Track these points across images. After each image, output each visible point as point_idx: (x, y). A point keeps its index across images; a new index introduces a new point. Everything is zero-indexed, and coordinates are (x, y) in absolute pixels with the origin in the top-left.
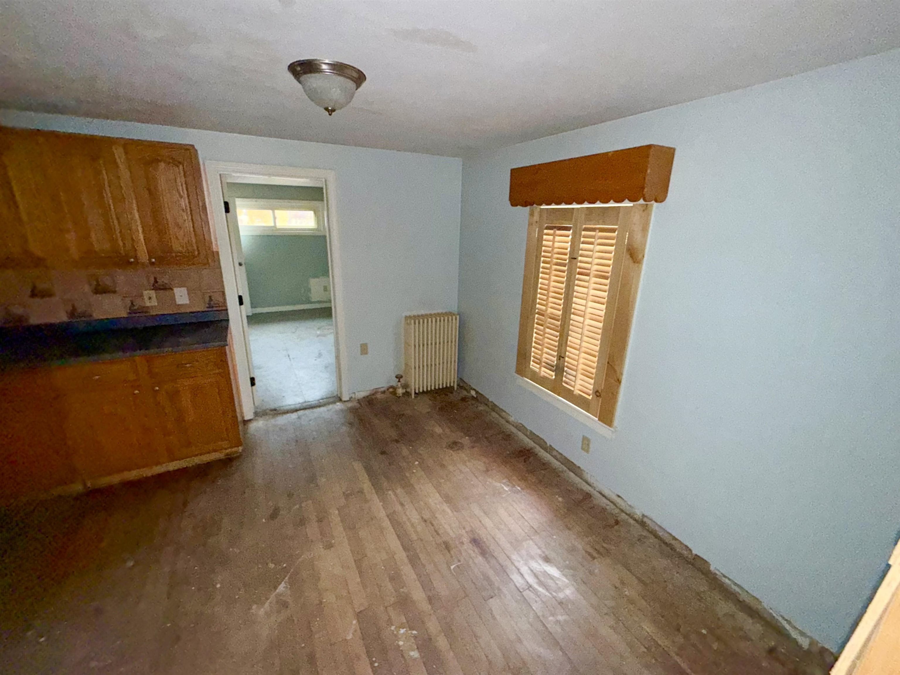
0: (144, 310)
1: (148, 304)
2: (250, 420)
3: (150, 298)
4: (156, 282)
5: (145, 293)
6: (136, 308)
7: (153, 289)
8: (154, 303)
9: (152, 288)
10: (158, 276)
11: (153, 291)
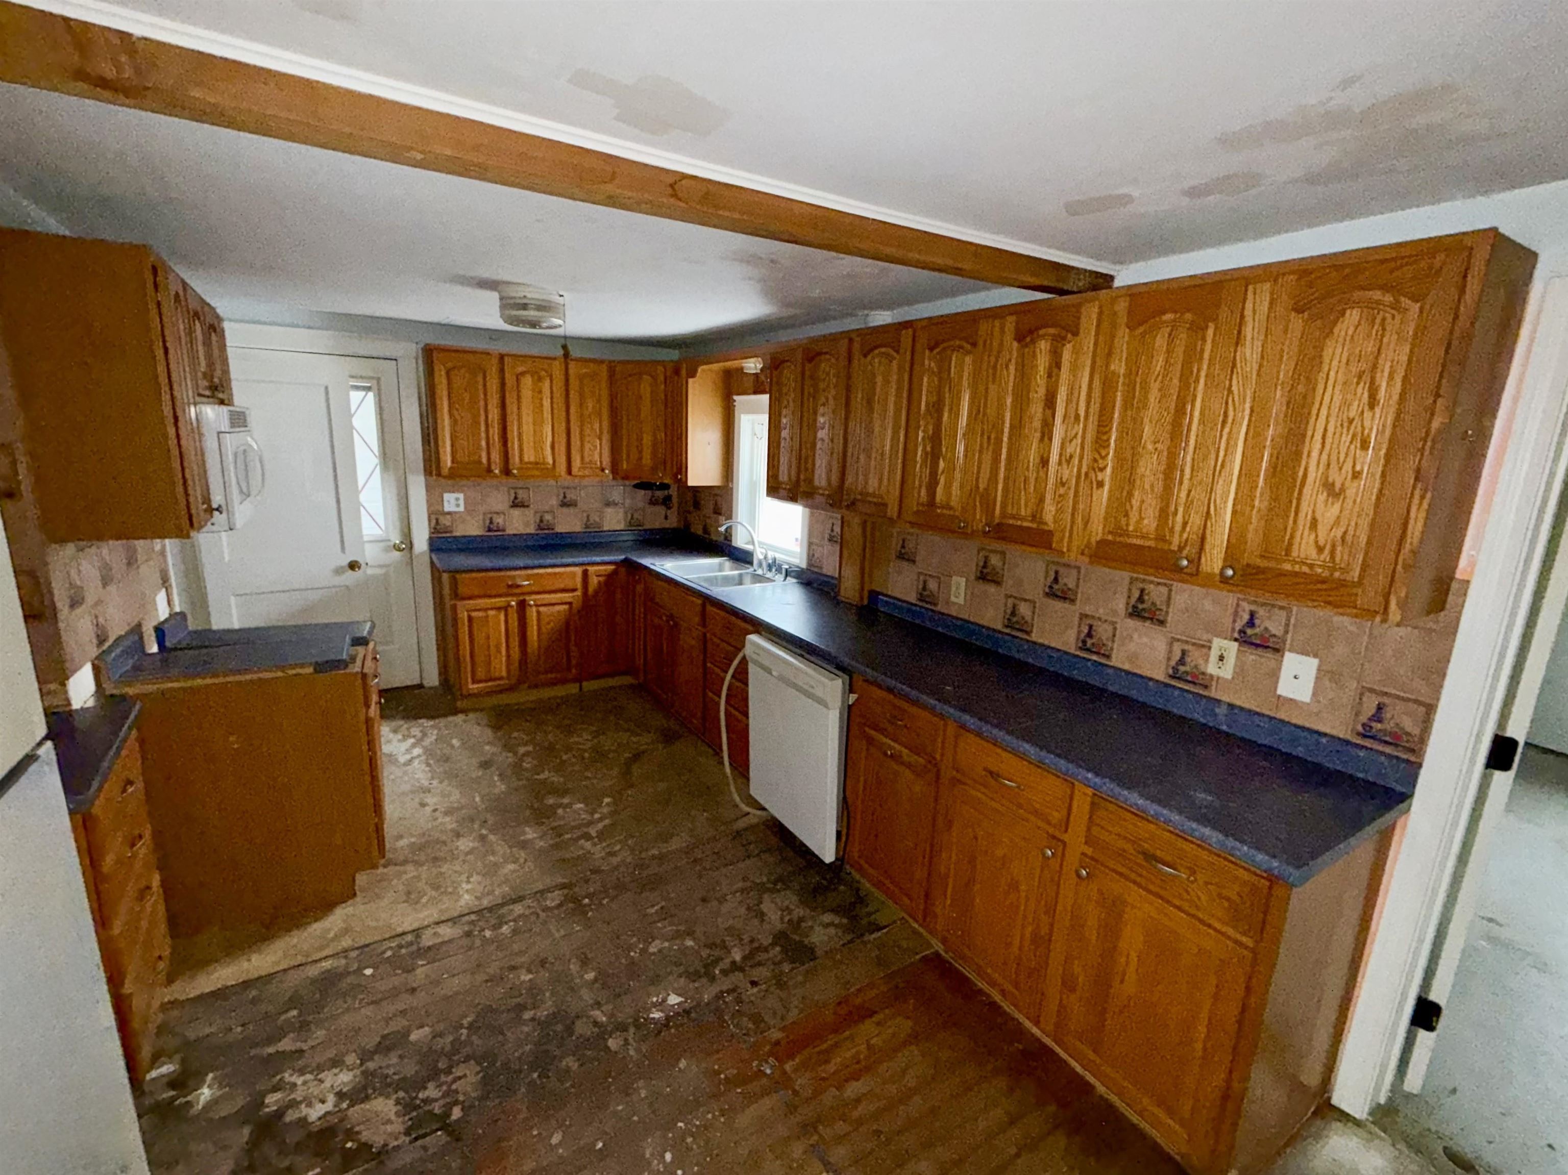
0: (1201, 680)
1: (1212, 668)
2: (1344, 1117)
3: (1221, 658)
4: (1251, 623)
5: (1218, 644)
6: (1187, 668)
7: (1236, 640)
8: (1227, 672)
9: (1236, 635)
10: (1261, 612)
11: (1236, 644)
